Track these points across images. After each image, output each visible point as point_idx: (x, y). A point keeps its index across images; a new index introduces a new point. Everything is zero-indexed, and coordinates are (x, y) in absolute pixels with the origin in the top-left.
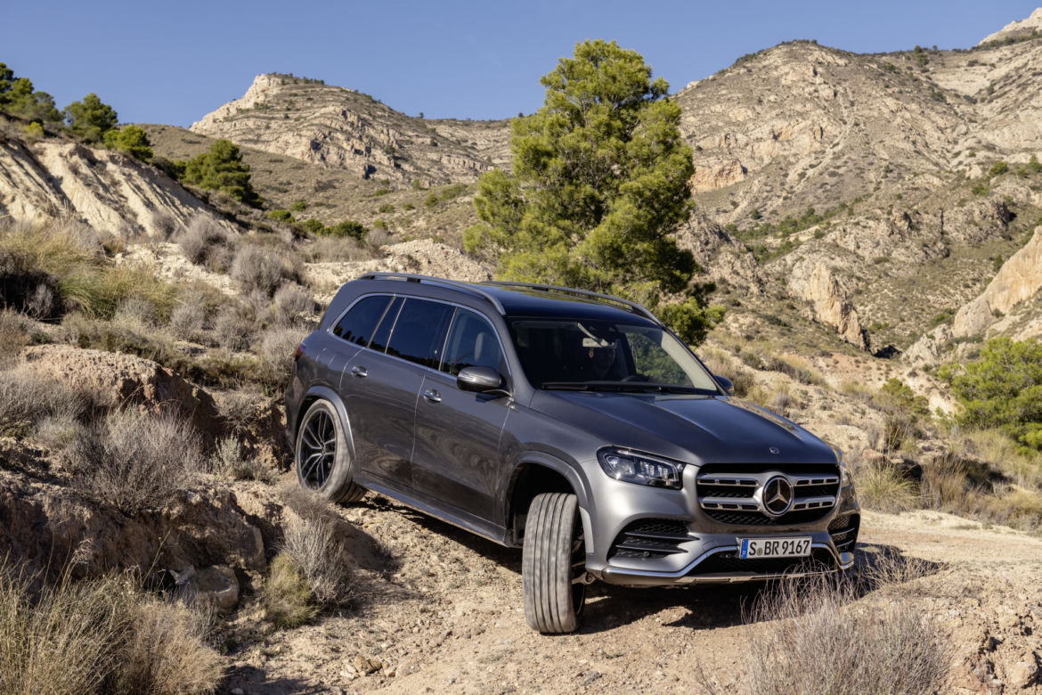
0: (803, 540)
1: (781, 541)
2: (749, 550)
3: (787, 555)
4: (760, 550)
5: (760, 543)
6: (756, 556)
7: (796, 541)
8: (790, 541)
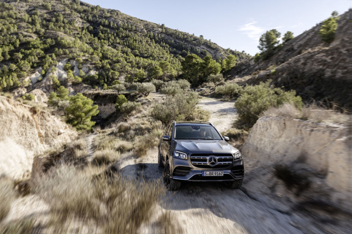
0: (221, 172)
1: (214, 172)
2: (205, 174)
3: (216, 175)
4: (208, 174)
5: (208, 173)
6: (207, 175)
7: (219, 172)
8: (217, 172)
